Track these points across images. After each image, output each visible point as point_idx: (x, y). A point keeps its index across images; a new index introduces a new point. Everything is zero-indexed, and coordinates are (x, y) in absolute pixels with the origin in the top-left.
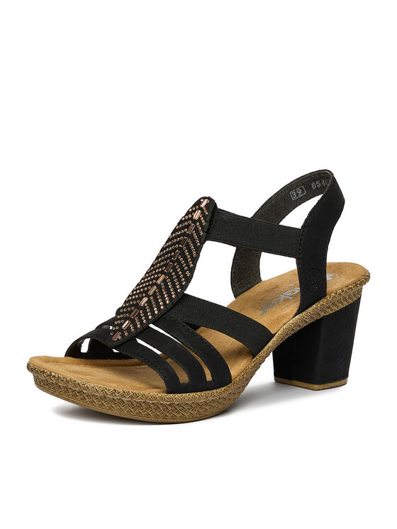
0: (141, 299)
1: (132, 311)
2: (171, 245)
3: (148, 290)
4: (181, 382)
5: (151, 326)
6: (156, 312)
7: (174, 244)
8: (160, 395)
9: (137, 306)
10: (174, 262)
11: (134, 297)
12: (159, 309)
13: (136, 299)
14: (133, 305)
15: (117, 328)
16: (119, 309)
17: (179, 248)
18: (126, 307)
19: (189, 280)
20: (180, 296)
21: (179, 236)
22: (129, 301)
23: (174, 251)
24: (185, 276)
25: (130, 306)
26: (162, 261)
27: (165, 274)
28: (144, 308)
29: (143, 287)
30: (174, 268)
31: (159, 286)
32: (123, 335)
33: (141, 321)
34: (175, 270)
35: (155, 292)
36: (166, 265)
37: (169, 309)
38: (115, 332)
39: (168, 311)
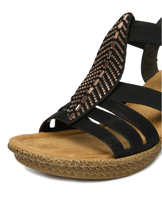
0: (88, 89)
1: (82, 98)
2: (105, 49)
3: (93, 82)
4: (125, 149)
5: (97, 107)
6: (101, 97)
7: (107, 48)
8: (109, 160)
9: (86, 94)
10: (108, 60)
11: (83, 88)
12: (102, 95)
13: (84, 89)
14: (83, 93)
15: (72, 110)
16: (73, 97)
17: (111, 50)
18: (78, 95)
19: (122, 71)
20: (117, 84)
21: (109, 41)
22: (79, 91)
23: (107, 52)
24: (119, 69)
25: (81, 94)
26: (100, 61)
27: (104, 70)
28: (91, 95)
29: (89, 81)
30: (110, 65)
31: (101, 79)
32: (76, 115)
33: (89, 104)
34: (110, 66)
35: (98, 83)
36: (104, 63)
37: (110, 94)
38: (70, 113)
39: (109, 96)
